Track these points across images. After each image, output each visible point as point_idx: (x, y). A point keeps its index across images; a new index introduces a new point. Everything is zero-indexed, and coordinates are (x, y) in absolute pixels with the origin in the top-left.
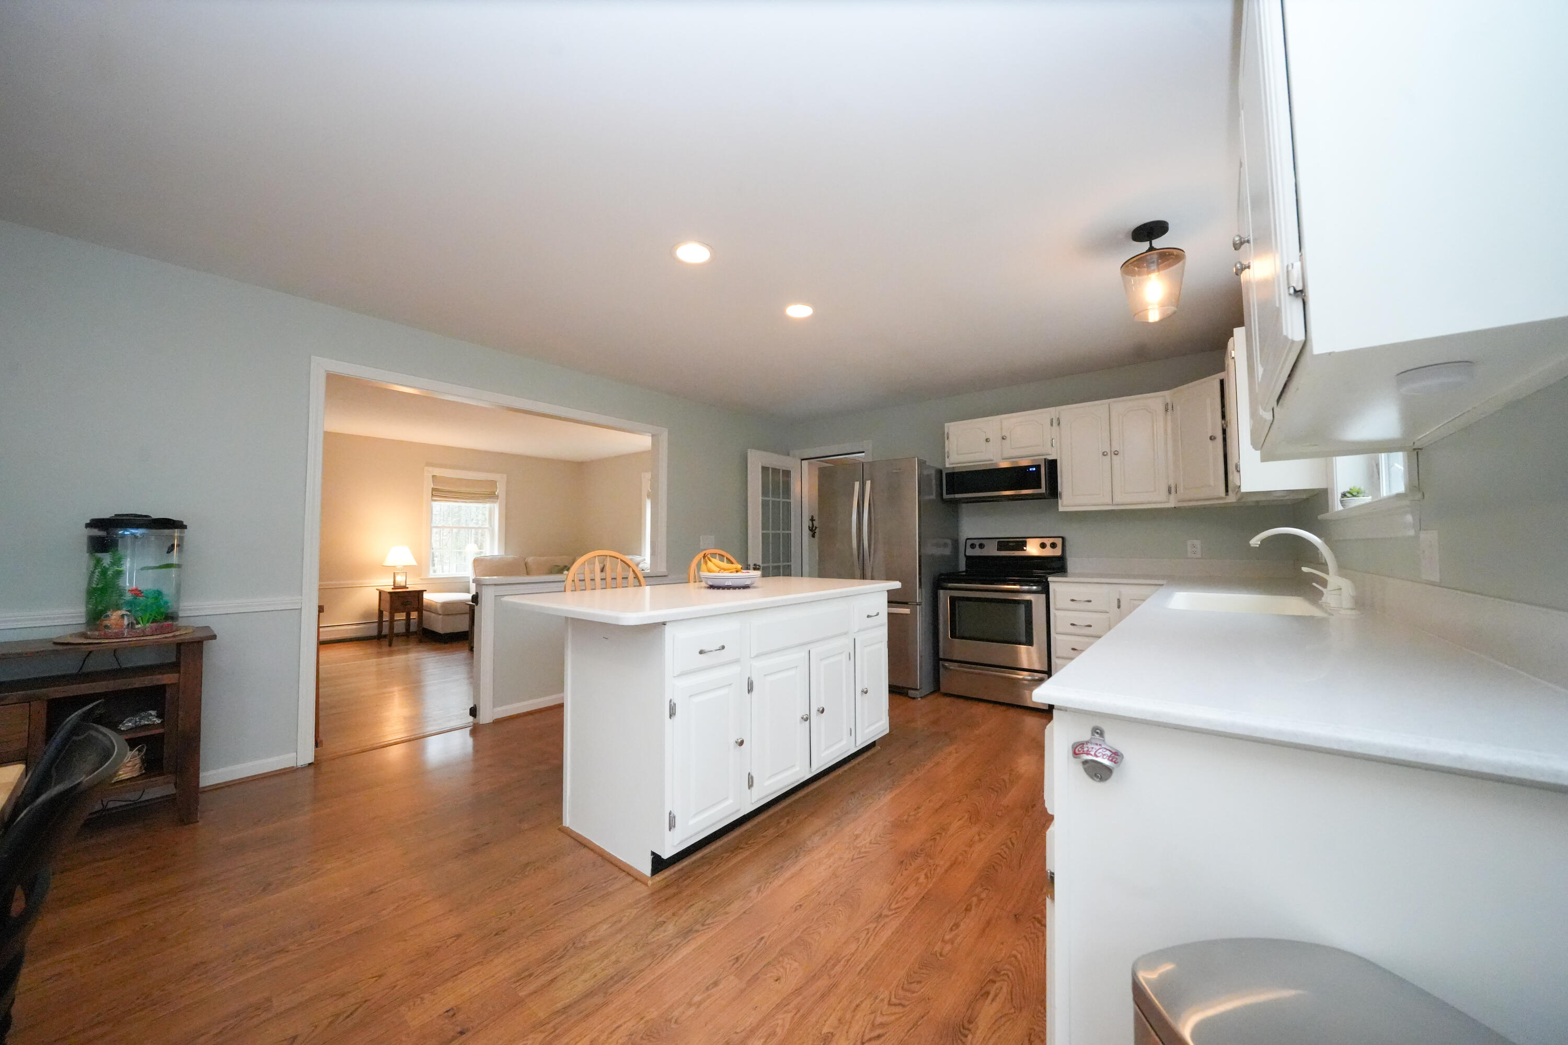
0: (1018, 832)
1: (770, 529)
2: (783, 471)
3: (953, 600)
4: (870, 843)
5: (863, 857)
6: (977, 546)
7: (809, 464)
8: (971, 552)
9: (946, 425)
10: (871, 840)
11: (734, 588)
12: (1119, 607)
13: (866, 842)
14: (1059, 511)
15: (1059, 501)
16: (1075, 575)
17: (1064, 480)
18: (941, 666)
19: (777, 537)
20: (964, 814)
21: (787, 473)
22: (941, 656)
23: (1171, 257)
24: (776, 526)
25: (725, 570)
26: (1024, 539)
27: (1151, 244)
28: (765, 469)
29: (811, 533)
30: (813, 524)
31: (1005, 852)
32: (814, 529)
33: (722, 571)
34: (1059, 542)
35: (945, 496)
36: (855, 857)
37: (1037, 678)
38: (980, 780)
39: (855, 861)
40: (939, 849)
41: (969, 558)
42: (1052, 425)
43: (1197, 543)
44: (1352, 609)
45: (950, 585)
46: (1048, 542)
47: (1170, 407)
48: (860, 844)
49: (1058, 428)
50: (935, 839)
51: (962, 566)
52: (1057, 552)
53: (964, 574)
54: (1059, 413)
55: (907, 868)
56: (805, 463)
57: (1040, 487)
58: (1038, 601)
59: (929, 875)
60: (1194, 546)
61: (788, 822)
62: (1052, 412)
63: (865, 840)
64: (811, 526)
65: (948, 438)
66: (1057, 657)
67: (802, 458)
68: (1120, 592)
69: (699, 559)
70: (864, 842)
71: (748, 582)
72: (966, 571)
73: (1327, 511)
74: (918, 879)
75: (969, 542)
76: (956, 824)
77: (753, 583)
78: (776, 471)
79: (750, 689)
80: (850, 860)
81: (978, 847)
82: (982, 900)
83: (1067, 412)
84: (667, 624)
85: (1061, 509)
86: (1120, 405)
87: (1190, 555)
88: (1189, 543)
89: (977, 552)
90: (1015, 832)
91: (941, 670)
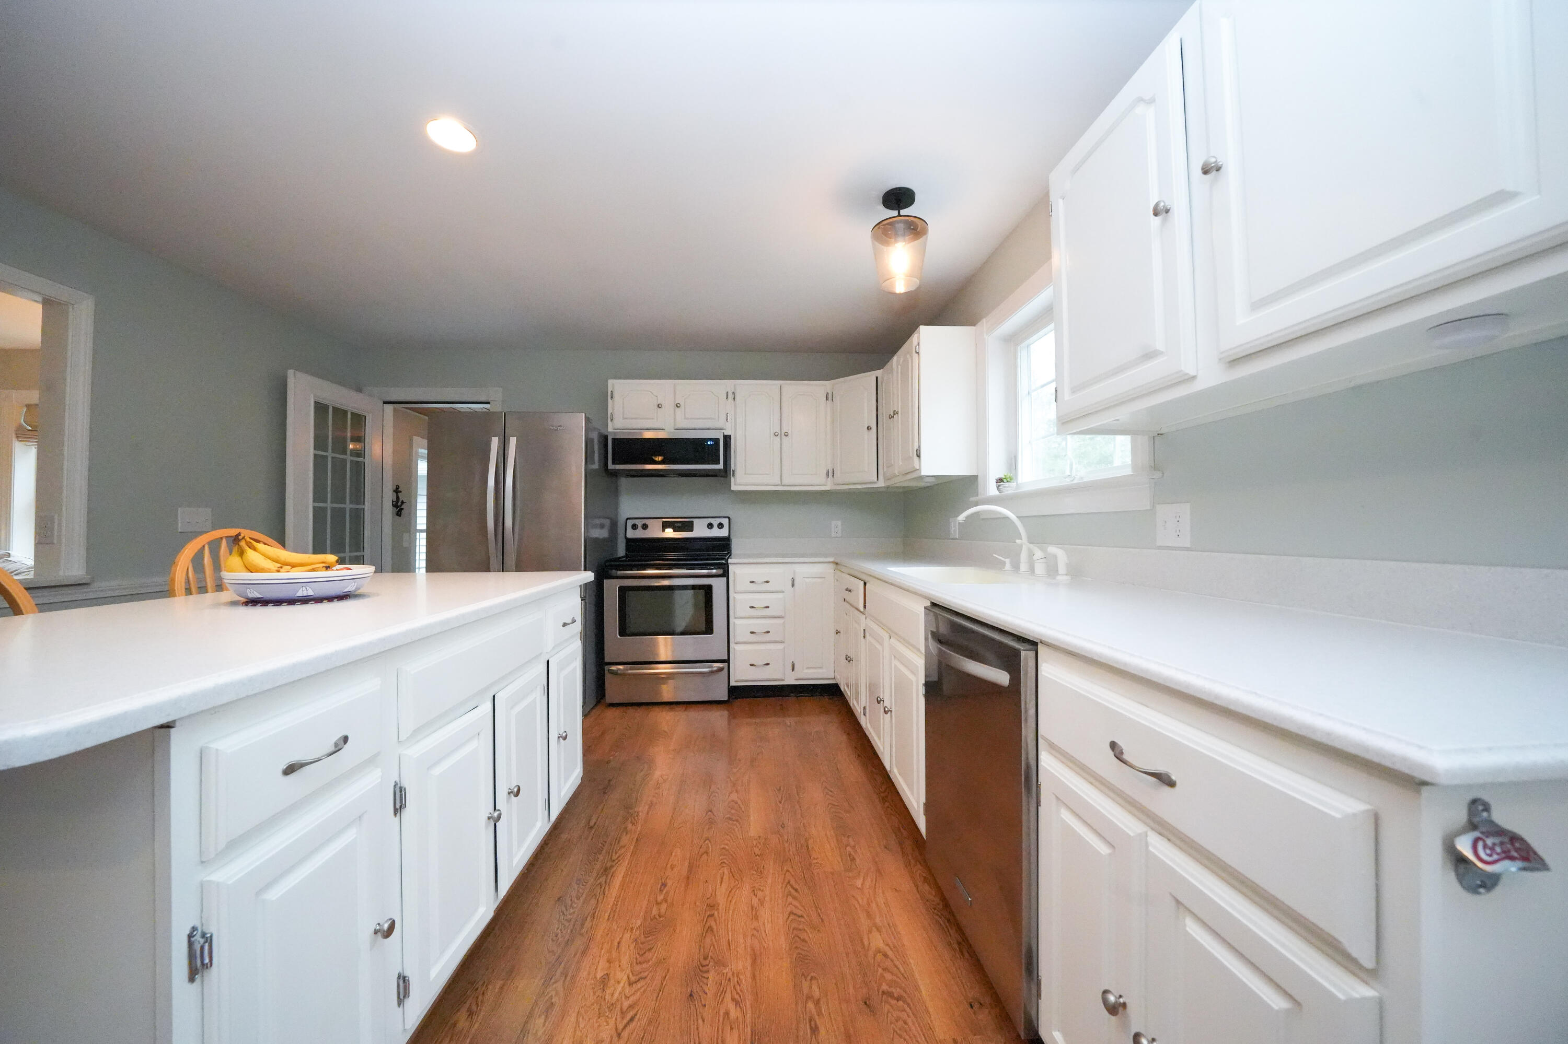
0: (790, 870)
1: (329, 500)
2: (352, 413)
3: (623, 590)
4: (630, 984)
5: (632, 1019)
6: (640, 527)
7: (395, 410)
8: (631, 534)
9: (610, 382)
10: (628, 978)
11: (319, 600)
12: (793, 585)
13: (622, 985)
14: (732, 489)
15: (733, 479)
16: (740, 556)
17: (738, 458)
18: (606, 672)
19: (338, 515)
20: (721, 871)
21: (359, 419)
22: (607, 660)
23: (916, 229)
24: (339, 497)
25: (293, 566)
26: (692, 519)
27: (899, 213)
28: (321, 408)
29: (396, 510)
30: (398, 498)
31: (796, 907)
32: (399, 504)
33: (286, 567)
34: (725, 522)
35: (611, 466)
36: (620, 1027)
37: (715, 669)
38: (711, 811)
39: (625, 1034)
40: (724, 942)
41: (630, 542)
42: (727, 398)
43: (839, 523)
44: (1066, 575)
45: (620, 573)
46: (715, 522)
47: (830, 397)
48: (616, 996)
49: (732, 402)
50: (710, 928)
51: (621, 551)
52: (723, 533)
53: (624, 559)
54: (735, 386)
55: (703, 1003)
56: (389, 409)
57: (718, 463)
58: (718, 585)
59: (737, 997)
60: (837, 525)
61: (471, 1014)
62: (728, 385)
63: (619, 982)
64: (395, 499)
65: (612, 398)
66: (736, 643)
67: (386, 400)
68: (794, 572)
69: (200, 546)
70: (619, 989)
71: (350, 587)
72: (627, 556)
73: (977, 495)
74: (727, 1014)
75: (630, 523)
76: (722, 891)
77: (359, 589)
78: (340, 413)
79: (398, 806)
80: (615, 1038)
81: (765, 914)
82: (819, 1000)
83: (744, 387)
84: (177, 724)
85: (734, 488)
86: (792, 388)
87: (834, 535)
88: (834, 523)
89: (640, 534)
90: (788, 871)
91: (608, 677)
